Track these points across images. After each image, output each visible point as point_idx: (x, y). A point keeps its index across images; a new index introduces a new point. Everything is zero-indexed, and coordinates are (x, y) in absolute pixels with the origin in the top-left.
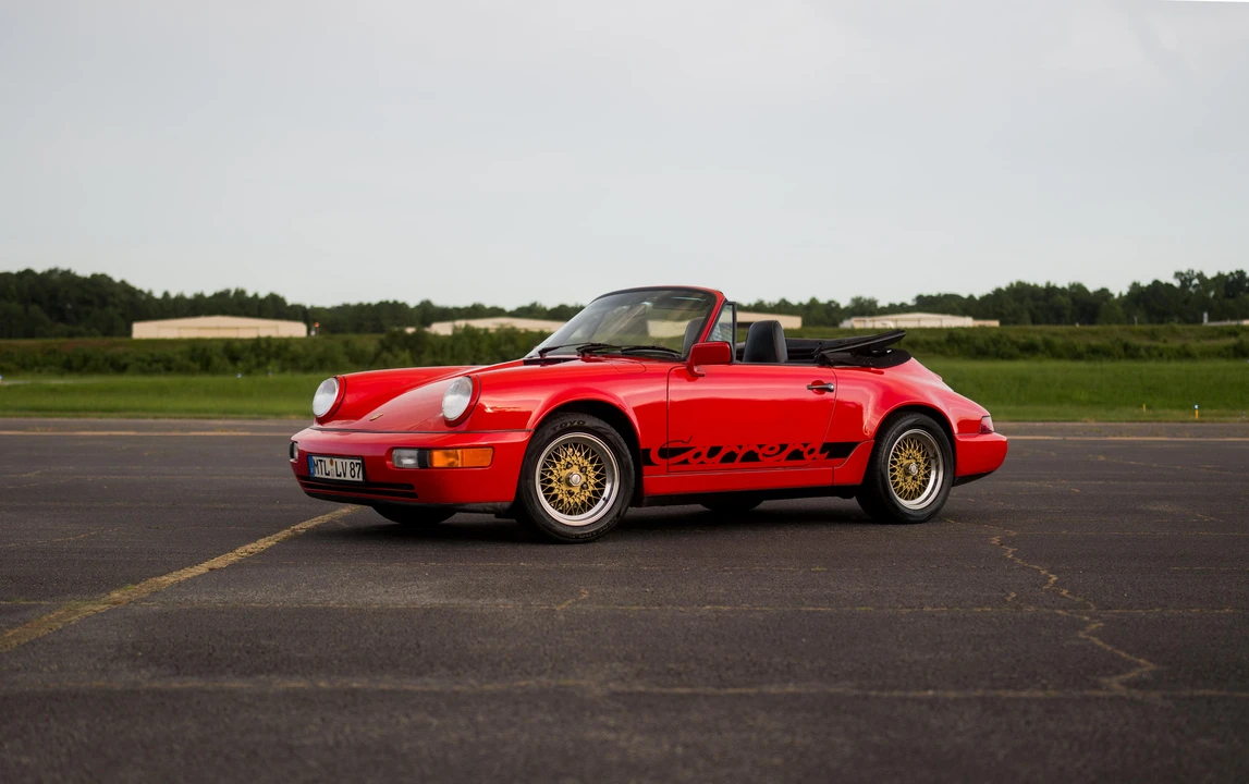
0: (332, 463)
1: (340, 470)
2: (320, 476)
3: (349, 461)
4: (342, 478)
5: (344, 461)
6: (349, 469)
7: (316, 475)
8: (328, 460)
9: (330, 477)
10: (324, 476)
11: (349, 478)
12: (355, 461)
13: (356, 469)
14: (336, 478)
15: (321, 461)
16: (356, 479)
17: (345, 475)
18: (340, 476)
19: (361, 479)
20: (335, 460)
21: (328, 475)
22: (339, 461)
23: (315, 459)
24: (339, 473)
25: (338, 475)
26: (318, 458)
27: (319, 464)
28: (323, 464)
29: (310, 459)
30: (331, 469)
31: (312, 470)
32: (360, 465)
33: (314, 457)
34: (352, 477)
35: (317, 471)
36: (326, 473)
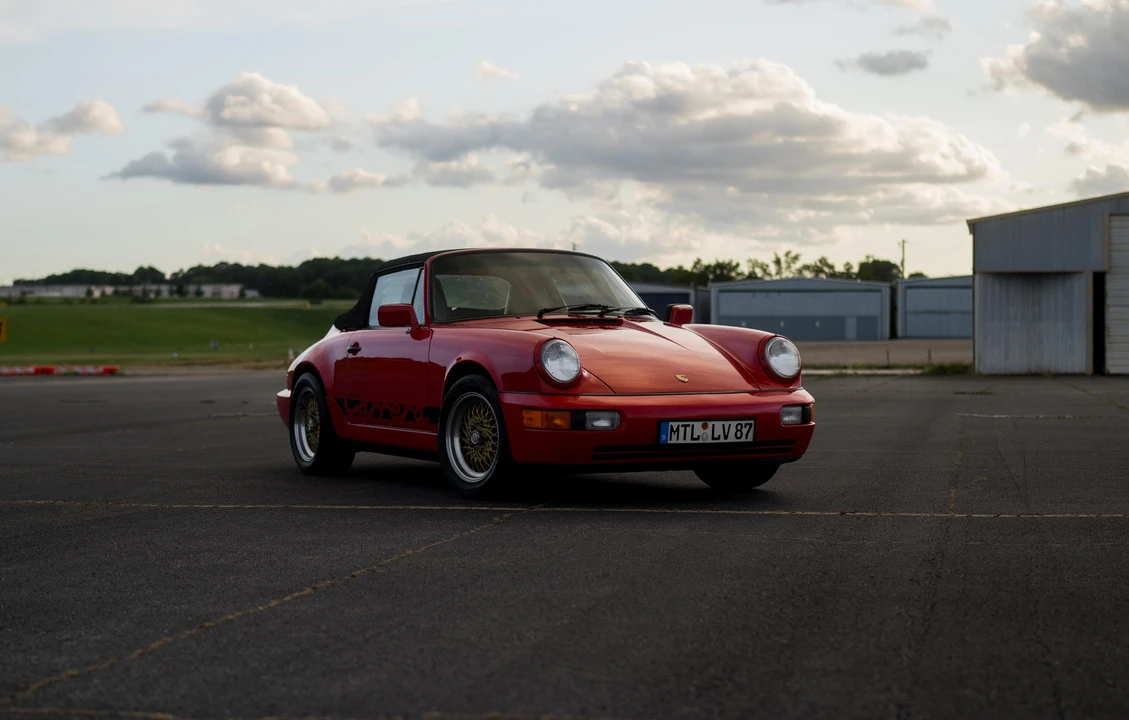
0: (705, 427)
1: (719, 431)
2: (681, 441)
3: (734, 424)
4: (722, 440)
5: (727, 424)
6: (733, 430)
7: (674, 440)
8: (698, 425)
9: (700, 441)
10: (688, 441)
11: (732, 439)
12: (743, 423)
13: (745, 431)
14: (710, 441)
15: (685, 426)
16: (743, 439)
17: (726, 437)
18: (719, 438)
19: (750, 438)
20: (710, 424)
21: (698, 438)
22: (718, 425)
23: (675, 425)
24: (716, 436)
25: (713, 438)
26: (681, 423)
27: (682, 430)
28: (689, 429)
29: (663, 424)
30: (702, 433)
31: (663, 437)
32: (751, 425)
33: (671, 423)
34: (737, 438)
35: (674, 437)
36: (692, 439)
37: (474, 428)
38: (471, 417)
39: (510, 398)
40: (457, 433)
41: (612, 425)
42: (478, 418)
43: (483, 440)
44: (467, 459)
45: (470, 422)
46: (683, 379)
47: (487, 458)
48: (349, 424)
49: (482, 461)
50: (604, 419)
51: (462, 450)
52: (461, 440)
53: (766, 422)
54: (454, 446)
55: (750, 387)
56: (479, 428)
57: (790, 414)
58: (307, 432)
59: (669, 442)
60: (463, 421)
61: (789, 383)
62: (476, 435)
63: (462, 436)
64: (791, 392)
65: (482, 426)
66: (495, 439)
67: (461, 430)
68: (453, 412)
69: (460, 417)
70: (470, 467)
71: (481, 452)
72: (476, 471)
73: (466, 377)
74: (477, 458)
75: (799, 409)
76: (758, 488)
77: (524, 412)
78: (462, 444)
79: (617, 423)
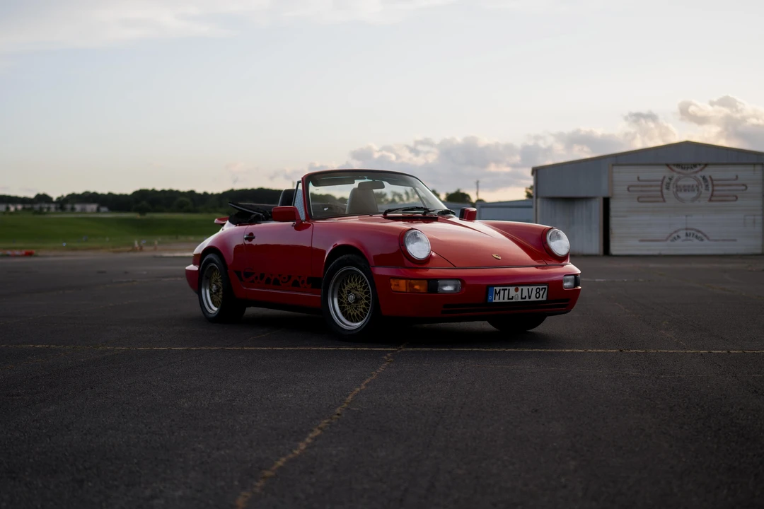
0: (517, 290)
1: (525, 293)
2: (501, 300)
3: (535, 288)
4: (527, 299)
5: (530, 288)
6: (534, 292)
7: (497, 300)
8: (513, 289)
9: (514, 300)
10: (506, 300)
11: (533, 298)
12: (541, 287)
13: (541, 293)
14: (520, 300)
15: (504, 290)
16: (540, 299)
17: (530, 297)
18: (525, 298)
19: (545, 298)
20: (520, 288)
21: (512, 299)
22: (525, 288)
23: (498, 289)
24: (523, 297)
25: (522, 298)
26: (501, 288)
27: (502, 292)
28: (507, 292)
29: (490, 289)
30: (515, 294)
31: (490, 298)
32: (545, 288)
33: (495, 288)
34: (537, 298)
35: (497, 297)
36: (509, 299)
37: (349, 292)
38: (347, 284)
39: (380, 271)
40: (336, 295)
41: (455, 289)
42: (352, 285)
43: (357, 300)
44: (344, 314)
45: (346, 288)
46: (497, 257)
47: (361, 312)
48: (245, 288)
49: (357, 315)
50: (450, 285)
51: (340, 307)
52: (339, 301)
53: (554, 286)
54: (334, 305)
55: (535, 263)
56: (354, 291)
57: (568, 281)
58: (211, 294)
59: (494, 301)
60: (340, 287)
61: (561, 260)
62: (352, 297)
63: (340, 298)
64: (563, 266)
65: (357, 290)
66: (367, 299)
67: (339, 294)
68: (333, 281)
69: (338, 284)
70: (347, 319)
71: (356, 309)
72: (352, 321)
73: (344, 256)
74: (352, 312)
75: (573, 277)
76: (531, 331)
77: (391, 280)
78: (340, 303)
79: (459, 288)
